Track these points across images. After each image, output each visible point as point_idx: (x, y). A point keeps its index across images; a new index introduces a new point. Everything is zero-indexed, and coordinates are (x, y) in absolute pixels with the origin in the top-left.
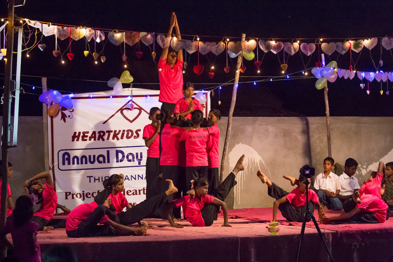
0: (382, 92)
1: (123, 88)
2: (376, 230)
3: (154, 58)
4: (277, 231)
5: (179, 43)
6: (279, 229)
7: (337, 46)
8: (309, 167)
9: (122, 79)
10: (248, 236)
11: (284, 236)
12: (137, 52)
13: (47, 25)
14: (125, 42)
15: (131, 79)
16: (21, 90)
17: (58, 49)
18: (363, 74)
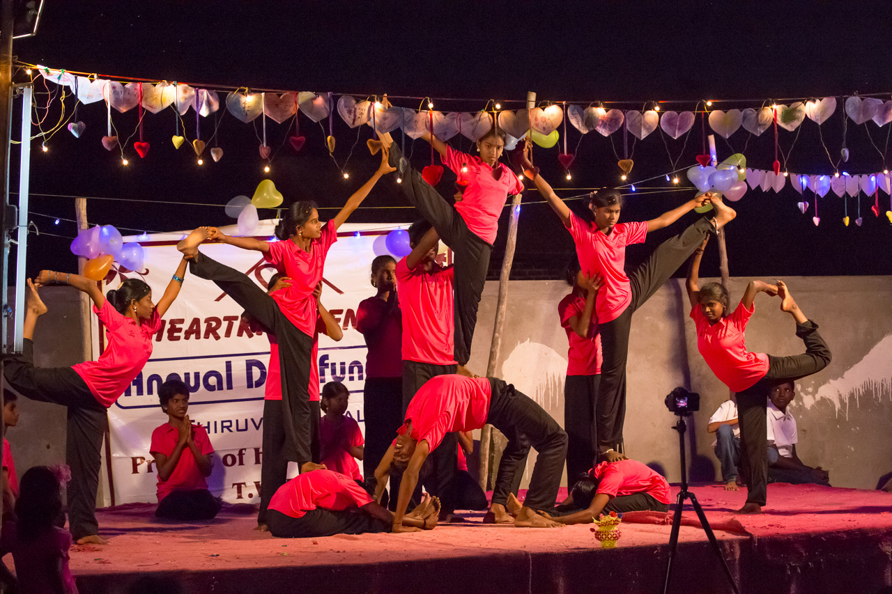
0: (847, 221)
1: (260, 219)
2: (838, 532)
3: (331, 150)
4: (616, 538)
5: (387, 114)
6: (620, 532)
7: (745, 118)
8: (685, 391)
9: (258, 200)
10: (551, 551)
11: (632, 548)
12: (294, 138)
13: (87, 79)
14: (266, 116)
15: (277, 198)
16: (31, 228)
17: (113, 133)
18: (804, 181)
